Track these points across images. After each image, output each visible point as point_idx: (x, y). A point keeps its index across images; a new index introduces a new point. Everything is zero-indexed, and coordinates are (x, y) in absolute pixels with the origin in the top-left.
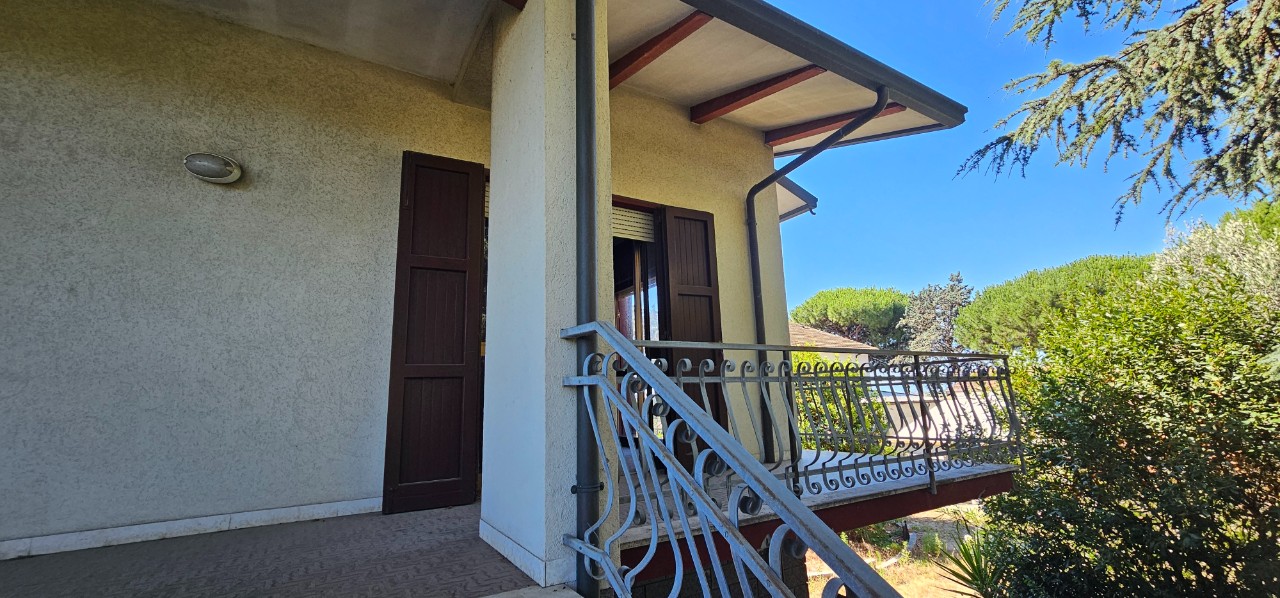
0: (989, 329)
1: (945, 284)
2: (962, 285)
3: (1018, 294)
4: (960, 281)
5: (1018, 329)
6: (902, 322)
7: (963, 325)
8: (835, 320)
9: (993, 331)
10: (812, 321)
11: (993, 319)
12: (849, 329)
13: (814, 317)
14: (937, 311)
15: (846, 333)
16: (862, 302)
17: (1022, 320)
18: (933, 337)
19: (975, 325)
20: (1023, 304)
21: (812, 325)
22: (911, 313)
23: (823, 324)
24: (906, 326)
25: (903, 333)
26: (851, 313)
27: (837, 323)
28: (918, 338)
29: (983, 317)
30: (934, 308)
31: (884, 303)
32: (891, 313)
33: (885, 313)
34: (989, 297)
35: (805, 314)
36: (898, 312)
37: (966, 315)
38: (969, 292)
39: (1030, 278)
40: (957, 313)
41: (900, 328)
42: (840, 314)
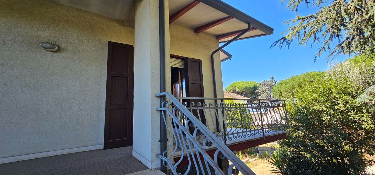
0: (281, 93)
1: (269, 80)
2: (274, 80)
3: (289, 83)
5: (289, 92)
6: (257, 91)
7: (274, 91)
9: (282, 93)
10: (231, 91)
11: (282, 90)
12: (242, 93)
13: (232, 90)
15: (241, 94)
16: (246, 85)
17: (290, 90)
18: (265, 95)
19: (277, 91)
20: (290, 85)
21: (231, 92)
22: (259, 88)
23: (234, 92)
24: (258, 92)
25: (257, 94)
26: (242, 88)
27: (238, 92)
28: (261, 96)
29: (279, 89)
30: (266, 87)
31: (251, 85)
32: (254, 88)
33: (252, 88)
34: (281, 83)
35: (229, 89)
36: (255, 88)
37: (275, 89)
38: (276, 82)
39: (293, 78)
40: (272, 88)
41: (256, 93)
42: (239, 89)
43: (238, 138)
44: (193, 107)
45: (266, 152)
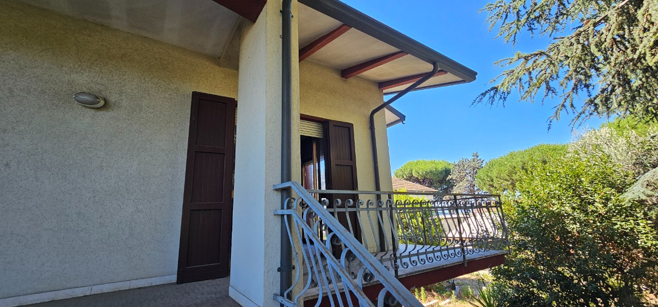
0: (492, 180)
1: (470, 158)
2: (479, 158)
3: (506, 163)
4: (477, 157)
5: (506, 180)
6: (450, 177)
7: (480, 178)
8: (416, 176)
9: (494, 181)
10: (405, 177)
11: (494, 174)
12: (424, 181)
13: (406, 175)
14: (467, 171)
15: (422, 183)
16: (429, 167)
17: (508, 176)
18: (465, 185)
19: (485, 179)
20: (508, 168)
21: (405, 179)
22: (454, 173)
23: (410, 178)
24: (451, 179)
25: (450, 183)
26: (424, 173)
27: (417, 178)
28: (458, 185)
29: (489, 174)
30: (465, 170)
31: (440, 167)
32: (444, 173)
33: (441, 173)
34: (491, 165)
35: (401, 173)
36: (447, 172)
37: (481, 173)
38: (482, 162)
39: (512, 156)
40: (476, 172)
41: (448, 180)
42: (419, 173)
43: (418, 263)
44: (338, 207)
45: (469, 289)
